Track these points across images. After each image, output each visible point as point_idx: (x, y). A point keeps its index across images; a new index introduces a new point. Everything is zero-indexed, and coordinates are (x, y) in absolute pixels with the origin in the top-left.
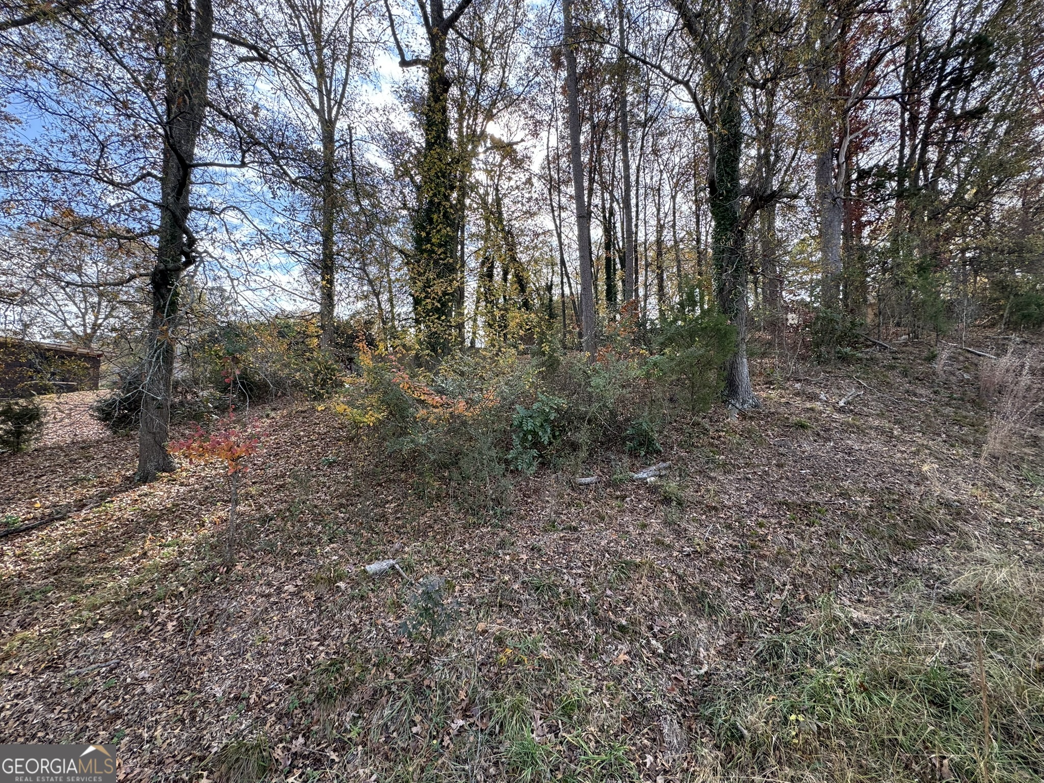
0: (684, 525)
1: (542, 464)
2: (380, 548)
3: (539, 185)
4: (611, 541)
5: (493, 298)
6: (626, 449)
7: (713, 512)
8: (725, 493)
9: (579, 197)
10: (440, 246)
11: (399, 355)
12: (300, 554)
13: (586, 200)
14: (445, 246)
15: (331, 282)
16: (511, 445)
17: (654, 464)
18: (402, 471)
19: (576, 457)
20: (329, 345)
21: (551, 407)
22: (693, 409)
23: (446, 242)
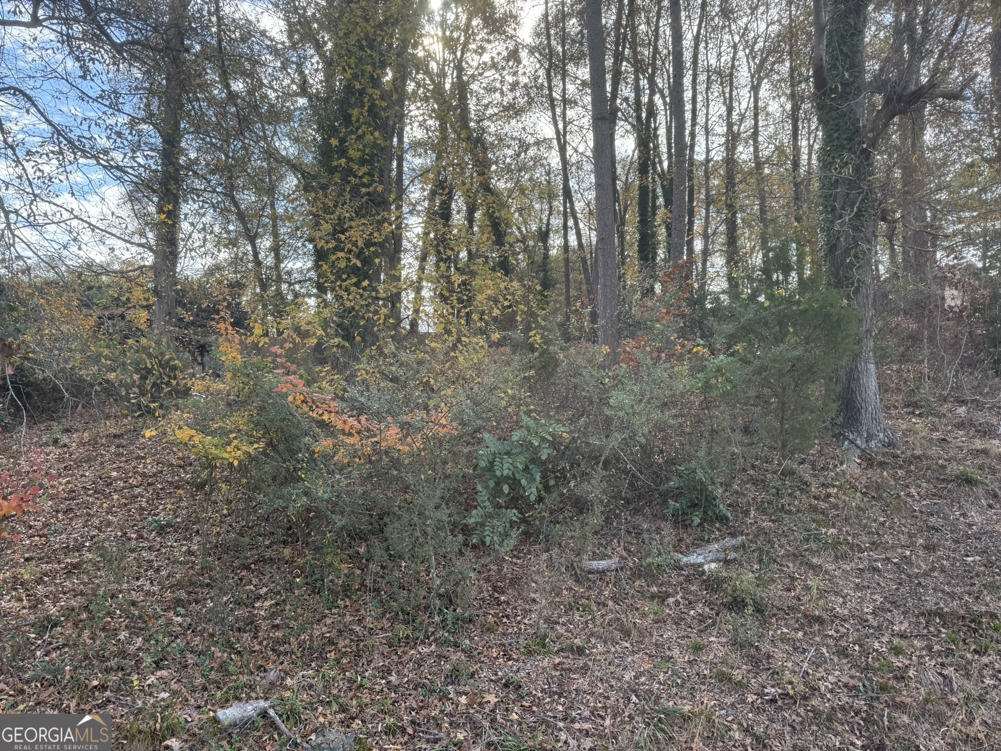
0: (766, 647)
1: (526, 534)
2: (244, 679)
3: (529, 63)
4: (642, 674)
5: (449, 253)
6: (669, 512)
7: (816, 627)
8: (837, 594)
9: (596, 84)
10: (362, 162)
11: (288, 345)
12: (103, 688)
13: (609, 88)
14: (370, 162)
15: (173, 215)
16: (474, 500)
17: (717, 540)
18: (285, 543)
19: (584, 524)
20: (168, 323)
21: (543, 439)
22: (784, 446)
23: (372, 156)
